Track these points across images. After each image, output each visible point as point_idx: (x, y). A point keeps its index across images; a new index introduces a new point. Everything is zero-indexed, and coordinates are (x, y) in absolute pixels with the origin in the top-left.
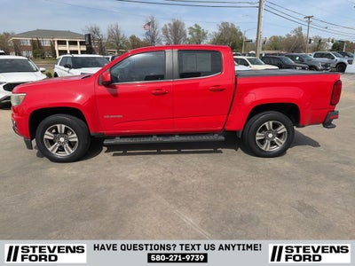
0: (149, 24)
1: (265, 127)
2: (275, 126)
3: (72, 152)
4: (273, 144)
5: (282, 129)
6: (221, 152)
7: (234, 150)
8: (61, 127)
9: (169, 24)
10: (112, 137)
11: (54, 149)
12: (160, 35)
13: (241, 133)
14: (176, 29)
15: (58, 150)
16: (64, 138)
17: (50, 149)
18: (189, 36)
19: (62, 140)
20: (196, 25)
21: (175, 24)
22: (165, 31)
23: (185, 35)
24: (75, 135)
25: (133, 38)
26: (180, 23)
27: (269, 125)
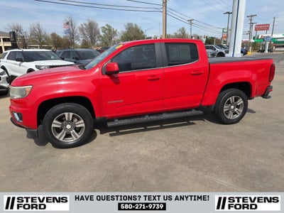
0: (68, 23)
1: (229, 101)
2: (236, 100)
3: (79, 137)
4: (235, 113)
5: (240, 102)
6: (193, 124)
7: (202, 121)
8: (69, 115)
9: (85, 24)
10: (112, 120)
11: (61, 136)
12: (78, 32)
13: (213, 107)
14: (91, 27)
15: (65, 137)
16: (71, 124)
17: (57, 137)
18: (102, 34)
19: (69, 127)
20: (107, 25)
21: (90, 24)
22: (82, 30)
23: (99, 33)
24: (82, 121)
25: (54, 35)
26: (94, 23)
27: (232, 99)
